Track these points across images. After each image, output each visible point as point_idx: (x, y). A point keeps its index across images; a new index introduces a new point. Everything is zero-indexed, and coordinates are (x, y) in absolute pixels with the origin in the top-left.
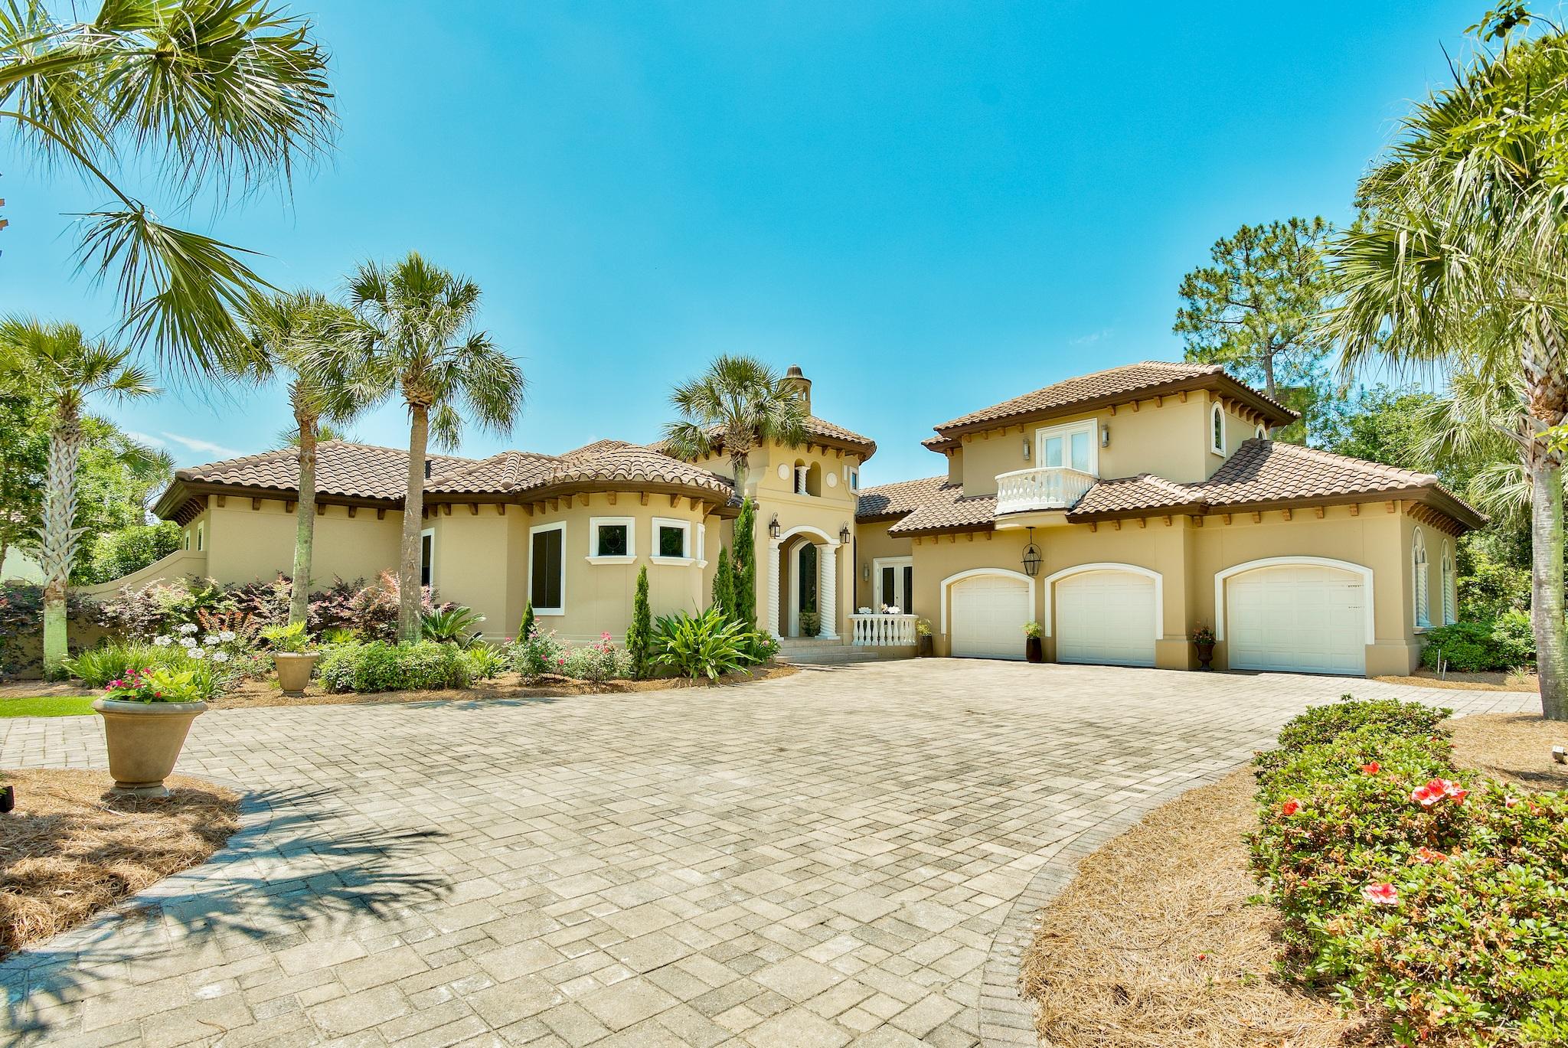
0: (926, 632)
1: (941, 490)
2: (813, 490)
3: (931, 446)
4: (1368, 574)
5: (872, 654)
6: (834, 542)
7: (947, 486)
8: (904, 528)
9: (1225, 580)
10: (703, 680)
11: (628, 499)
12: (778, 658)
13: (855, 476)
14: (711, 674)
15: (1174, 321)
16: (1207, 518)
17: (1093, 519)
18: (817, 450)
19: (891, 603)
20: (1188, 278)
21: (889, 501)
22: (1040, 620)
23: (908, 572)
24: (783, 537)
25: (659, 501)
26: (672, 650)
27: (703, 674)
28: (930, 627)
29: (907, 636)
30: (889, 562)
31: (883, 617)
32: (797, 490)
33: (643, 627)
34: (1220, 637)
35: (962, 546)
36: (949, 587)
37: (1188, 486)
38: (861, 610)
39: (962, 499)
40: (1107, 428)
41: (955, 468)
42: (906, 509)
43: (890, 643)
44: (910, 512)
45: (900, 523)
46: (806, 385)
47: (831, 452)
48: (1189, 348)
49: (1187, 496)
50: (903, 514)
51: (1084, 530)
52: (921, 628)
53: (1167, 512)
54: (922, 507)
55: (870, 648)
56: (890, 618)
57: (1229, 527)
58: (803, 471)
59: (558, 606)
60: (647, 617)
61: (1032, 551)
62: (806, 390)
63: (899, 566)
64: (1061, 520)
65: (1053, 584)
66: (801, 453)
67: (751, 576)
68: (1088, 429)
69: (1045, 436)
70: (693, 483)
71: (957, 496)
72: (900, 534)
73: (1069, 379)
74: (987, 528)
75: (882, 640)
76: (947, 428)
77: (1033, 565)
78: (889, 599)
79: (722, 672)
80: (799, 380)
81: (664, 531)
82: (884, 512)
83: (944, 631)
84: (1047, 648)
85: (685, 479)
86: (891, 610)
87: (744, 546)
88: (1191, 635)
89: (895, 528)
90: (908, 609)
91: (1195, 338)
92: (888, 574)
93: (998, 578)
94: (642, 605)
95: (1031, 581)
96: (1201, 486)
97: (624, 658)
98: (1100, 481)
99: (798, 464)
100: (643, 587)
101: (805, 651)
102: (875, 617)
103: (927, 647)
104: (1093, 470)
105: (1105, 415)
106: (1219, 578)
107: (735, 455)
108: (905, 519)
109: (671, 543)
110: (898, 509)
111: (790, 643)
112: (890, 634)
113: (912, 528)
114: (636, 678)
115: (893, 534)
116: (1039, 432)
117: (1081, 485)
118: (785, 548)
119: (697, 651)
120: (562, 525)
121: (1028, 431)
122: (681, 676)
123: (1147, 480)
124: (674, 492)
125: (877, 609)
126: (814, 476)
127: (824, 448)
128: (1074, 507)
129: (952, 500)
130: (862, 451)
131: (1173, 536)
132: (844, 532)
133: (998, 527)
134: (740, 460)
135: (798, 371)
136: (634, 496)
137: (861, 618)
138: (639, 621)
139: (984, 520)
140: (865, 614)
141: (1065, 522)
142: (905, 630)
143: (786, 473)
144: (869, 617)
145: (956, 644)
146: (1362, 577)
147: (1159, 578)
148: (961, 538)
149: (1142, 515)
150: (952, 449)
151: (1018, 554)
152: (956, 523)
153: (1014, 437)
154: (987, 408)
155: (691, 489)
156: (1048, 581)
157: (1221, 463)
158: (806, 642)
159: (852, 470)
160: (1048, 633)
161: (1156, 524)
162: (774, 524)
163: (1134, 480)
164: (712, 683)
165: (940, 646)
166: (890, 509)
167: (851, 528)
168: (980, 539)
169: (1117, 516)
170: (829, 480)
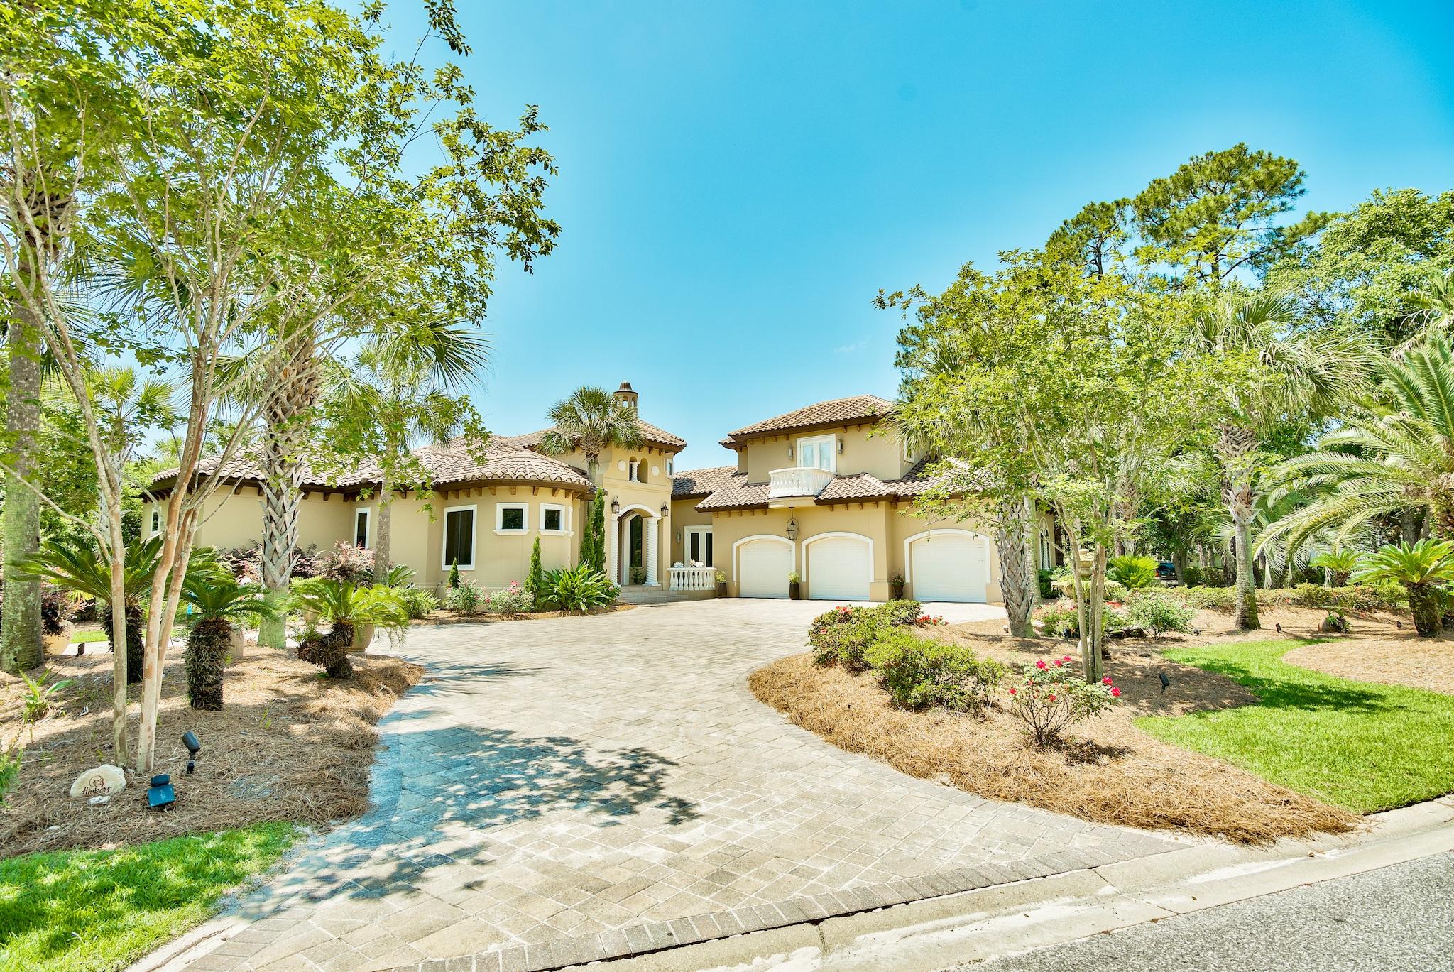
0: (722, 580)
1: (733, 476)
2: (642, 478)
3: (725, 445)
5: (684, 597)
6: (657, 516)
7: (737, 474)
8: (706, 506)
9: (910, 544)
10: (577, 612)
11: (524, 492)
12: (619, 599)
13: (671, 464)
14: (583, 607)
15: (894, 360)
16: (899, 504)
17: (831, 503)
18: (645, 450)
19: (697, 560)
20: (902, 331)
21: (695, 484)
22: (798, 571)
23: (709, 536)
24: (621, 513)
25: (545, 493)
26: (557, 593)
27: (577, 608)
28: (725, 577)
29: (709, 584)
30: (695, 529)
31: (692, 570)
32: (631, 478)
33: (537, 579)
34: (908, 580)
35: (747, 519)
36: (738, 548)
37: (889, 482)
38: (676, 564)
39: (747, 485)
40: (841, 441)
41: (743, 461)
42: (708, 491)
43: (697, 588)
44: (711, 493)
45: (704, 502)
46: (633, 397)
47: (655, 451)
48: (905, 378)
49: (887, 490)
50: (706, 495)
51: (825, 510)
52: (719, 577)
53: (876, 500)
54: (719, 490)
55: (683, 592)
56: (696, 570)
58: (635, 465)
59: (470, 563)
60: (540, 570)
61: (793, 524)
62: (634, 399)
63: (703, 532)
64: (810, 503)
65: (807, 546)
66: (634, 453)
67: (602, 541)
68: (829, 441)
69: (804, 444)
70: (569, 481)
71: (744, 482)
72: (704, 510)
73: (820, 402)
74: (764, 507)
75: (691, 586)
76: (737, 433)
77: (794, 532)
78: (695, 556)
79: (588, 605)
80: (628, 392)
81: (548, 512)
82: (692, 492)
83: (734, 579)
84: (803, 590)
85: (564, 478)
86: (697, 564)
87: (599, 519)
88: (890, 580)
89: (700, 505)
90: (709, 564)
91: (907, 371)
92: (695, 538)
93: (771, 541)
94: (536, 563)
95: (793, 544)
96: (897, 482)
97: (528, 598)
98: (838, 477)
99: (632, 460)
100: (537, 551)
101: (636, 594)
102: (686, 569)
103: (722, 591)
104: (833, 469)
105: (841, 432)
106: (907, 542)
107: (589, 455)
108: (708, 499)
109: (553, 520)
110: (703, 491)
111: (623, 590)
112: (696, 582)
113: (712, 505)
114: (532, 611)
115: (699, 510)
116: (798, 441)
117: (824, 480)
118: (620, 520)
119: (573, 593)
120: (473, 507)
121: (792, 439)
122: (562, 609)
123: (865, 477)
124: (555, 487)
125: (686, 563)
126: (643, 469)
127: (650, 449)
128: (820, 495)
129: (741, 485)
130: (674, 448)
131: (878, 515)
132: (664, 508)
133: (771, 506)
134: (593, 458)
135: (628, 386)
136: (528, 489)
137: (676, 570)
138: (535, 573)
139: (762, 502)
140: (679, 568)
141: (814, 504)
142: (707, 578)
143: (624, 467)
144: (681, 570)
145: (743, 588)
147: (871, 542)
148: (746, 513)
149: (861, 501)
150: (741, 448)
151: (783, 525)
152: (742, 503)
153: (782, 443)
154: (764, 420)
155: (568, 484)
156: (804, 544)
157: (911, 467)
158: (637, 588)
159: (669, 461)
160: (804, 580)
161: (869, 506)
162: (615, 504)
163: (858, 477)
164: (583, 614)
165: (732, 591)
166: (697, 490)
167: (669, 506)
168: (759, 514)
169: (846, 502)
170: (654, 471)
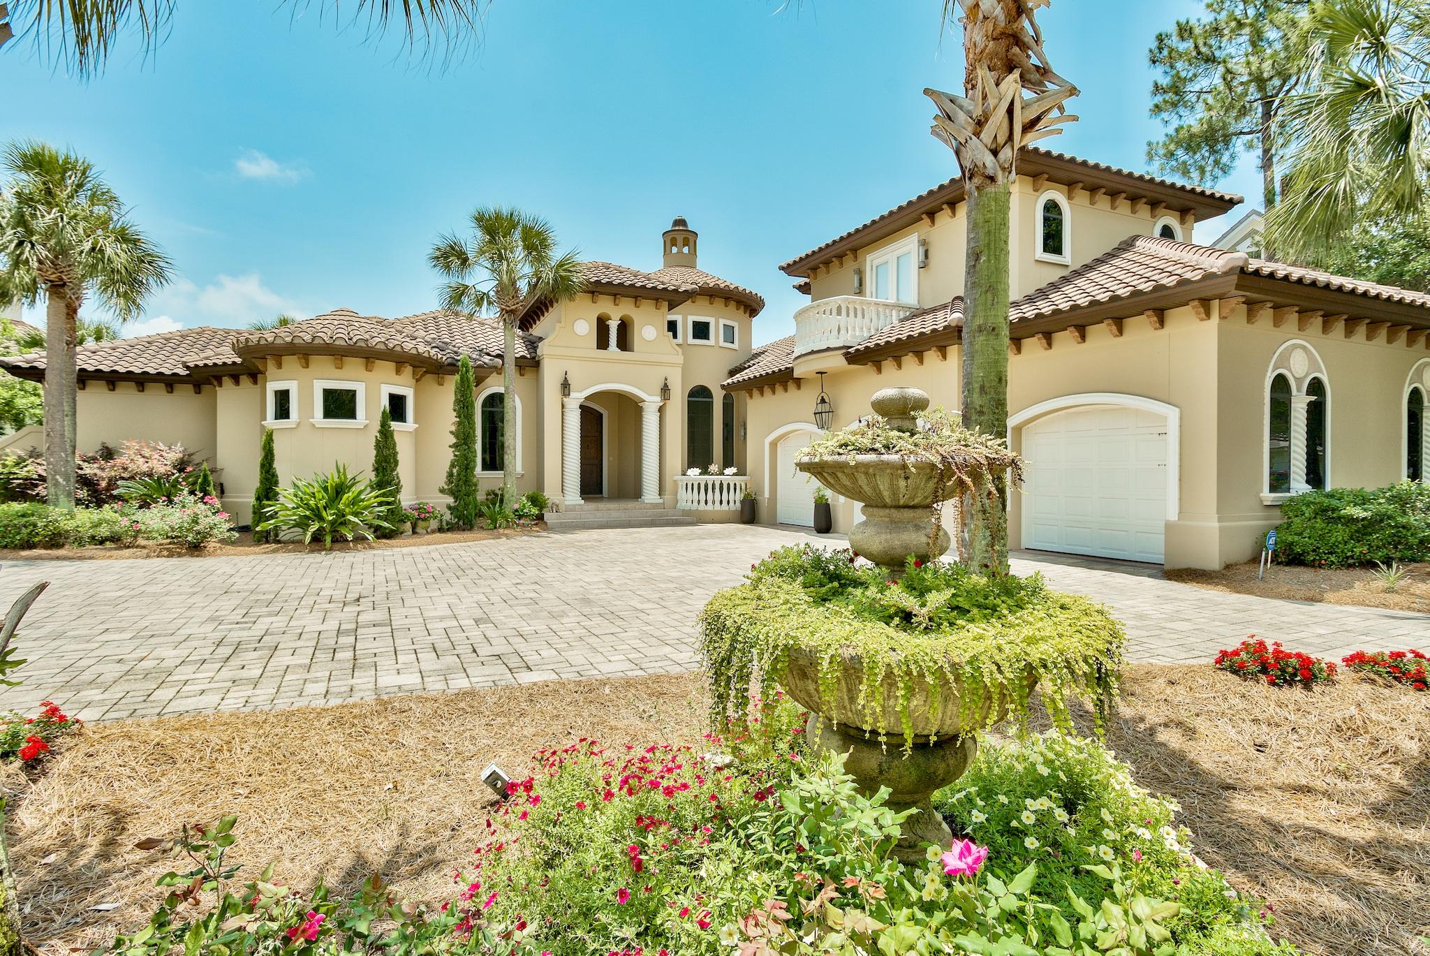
2: (627, 345)
4: (1172, 414)
6: (655, 401)
9: (1019, 428)
18: (626, 302)
24: (584, 396)
25: (321, 364)
36: (770, 446)
40: (926, 244)
47: (647, 303)
57: (1018, 357)
61: (823, 401)
64: (841, 359)
66: (605, 306)
68: (907, 246)
76: (789, 265)
77: (824, 417)
83: (767, 495)
99: (603, 318)
105: (925, 227)
106: (1013, 425)
116: (869, 259)
118: (589, 407)
126: (626, 330)
128: (857, 344)
133: (794, 372)
141: (844, 362)
143: (585, 328)
146: (1165, 418)
153: (849, 267)
162: (566, 383)
170: (642, 333)
